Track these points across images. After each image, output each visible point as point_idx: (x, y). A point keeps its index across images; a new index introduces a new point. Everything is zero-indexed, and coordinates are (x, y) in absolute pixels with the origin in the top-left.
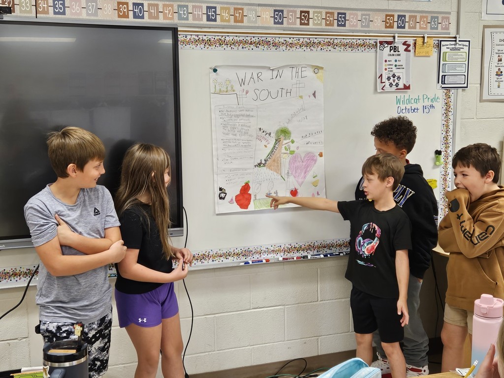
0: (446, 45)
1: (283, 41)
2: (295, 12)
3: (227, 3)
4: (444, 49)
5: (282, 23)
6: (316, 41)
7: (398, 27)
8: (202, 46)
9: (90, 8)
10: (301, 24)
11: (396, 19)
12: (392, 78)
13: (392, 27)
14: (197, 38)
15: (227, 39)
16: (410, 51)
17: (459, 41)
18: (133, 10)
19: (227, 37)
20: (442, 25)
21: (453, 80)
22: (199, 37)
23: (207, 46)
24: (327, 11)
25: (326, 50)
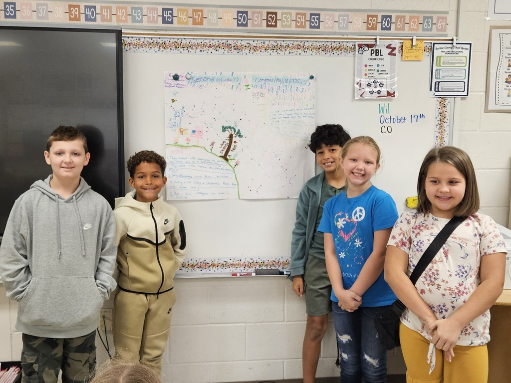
0: (440, 48)
1: (245, 44)
2: (261, 13)
3: (185, 5)
4: (437, 53)
5: (246, 25)
6: (283, 44)
7: (382, 29)
8: (157, 49)
9: (41, 11)
10: (268, 26)
11: (379, 20)
12: (373, 84)
13: (376, 29)
14: (151, 41)
15: (184, 42)
16: (395, 55)
17: (457, 44)
18: (85, 13)
19: (183, 40)
20: (437, 26)
21: (450, 87)
22: (153, 39)
23: (162, 49)
24: (298, 11)
25: (295, 53)
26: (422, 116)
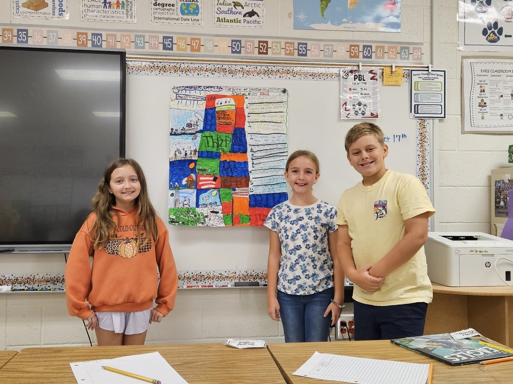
0: (418, 75)
1: (239, 69)
2: (253, 42)
3: (184, 34)
4: (415, 79)
5: (240, 52)
6: (274, 69)
7: (364, 57)
8: (157, 72)
9: (51, 37)
10: (260, 53)
11: (361, 49)
12: (357, 106)
13: (358, 57)
14: (152, 65)
15: (183, 66)
16: (377, 80)
17: (432, 71)
18: (92, 40)
19: (182, 64)
20: (413, 55)
21: (428, 110)
22: (154, 63)
23: (162, 72)
24: (287, 41)
25: (285, 77)
26: (404, 136)
